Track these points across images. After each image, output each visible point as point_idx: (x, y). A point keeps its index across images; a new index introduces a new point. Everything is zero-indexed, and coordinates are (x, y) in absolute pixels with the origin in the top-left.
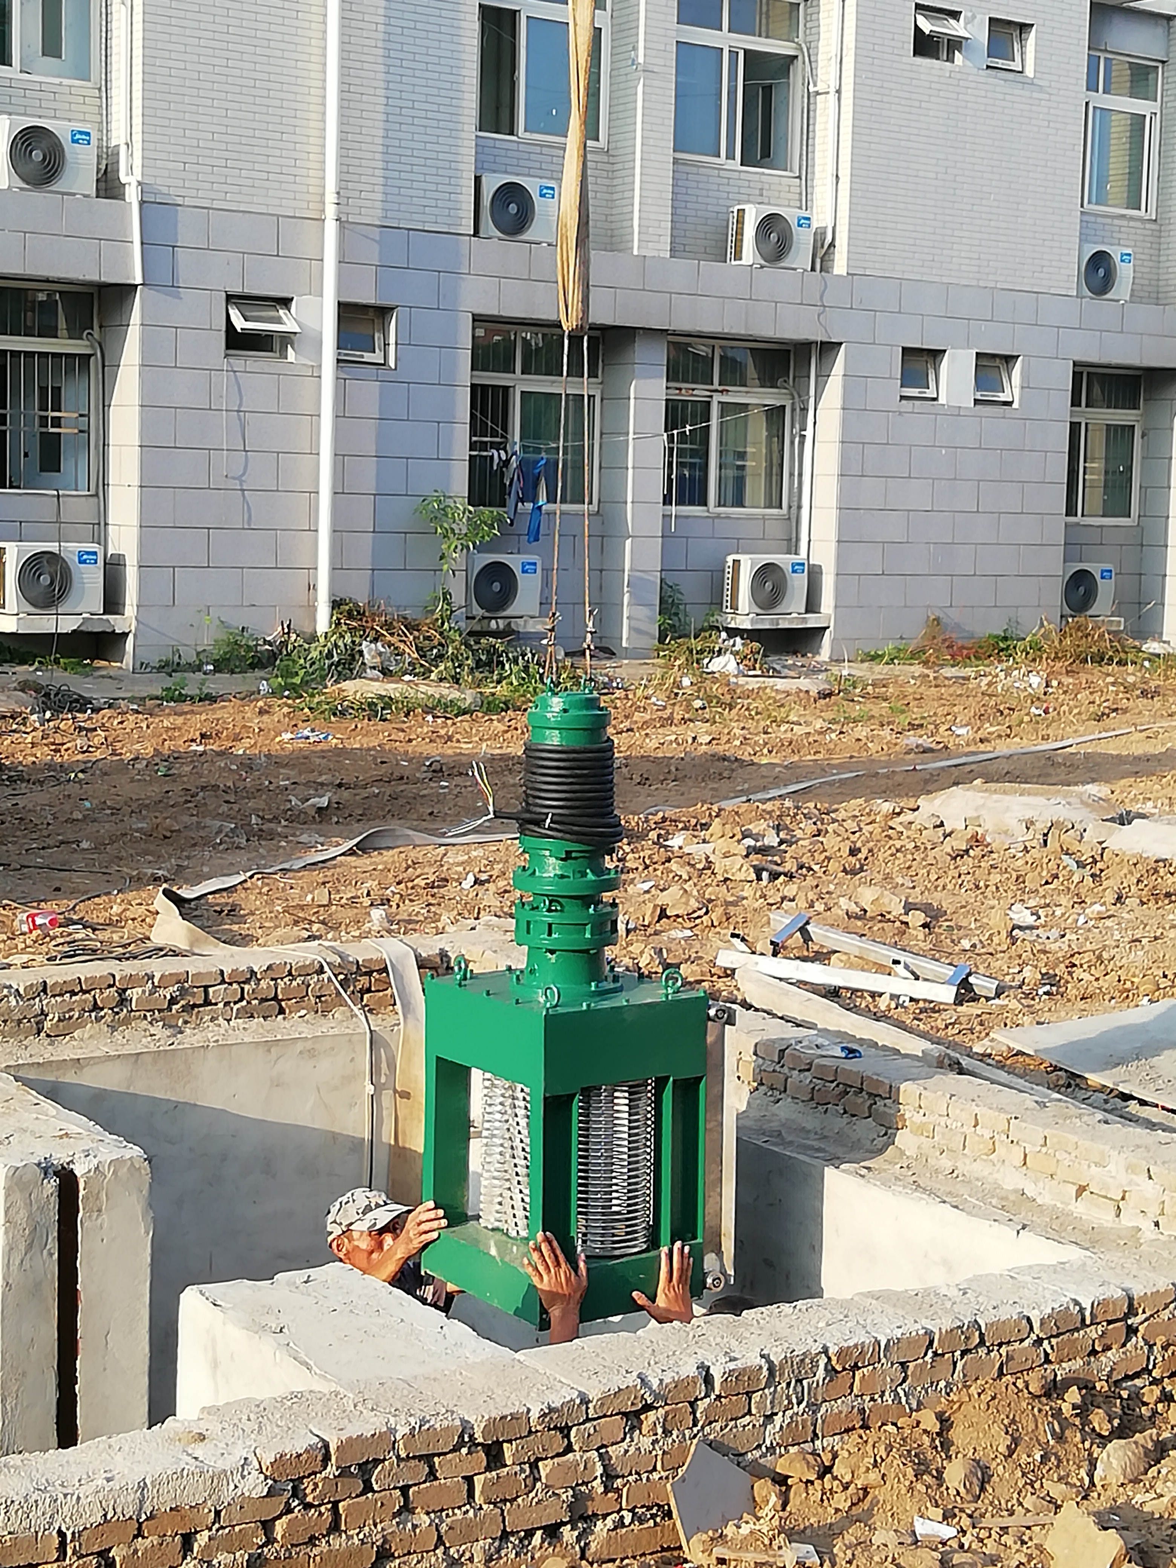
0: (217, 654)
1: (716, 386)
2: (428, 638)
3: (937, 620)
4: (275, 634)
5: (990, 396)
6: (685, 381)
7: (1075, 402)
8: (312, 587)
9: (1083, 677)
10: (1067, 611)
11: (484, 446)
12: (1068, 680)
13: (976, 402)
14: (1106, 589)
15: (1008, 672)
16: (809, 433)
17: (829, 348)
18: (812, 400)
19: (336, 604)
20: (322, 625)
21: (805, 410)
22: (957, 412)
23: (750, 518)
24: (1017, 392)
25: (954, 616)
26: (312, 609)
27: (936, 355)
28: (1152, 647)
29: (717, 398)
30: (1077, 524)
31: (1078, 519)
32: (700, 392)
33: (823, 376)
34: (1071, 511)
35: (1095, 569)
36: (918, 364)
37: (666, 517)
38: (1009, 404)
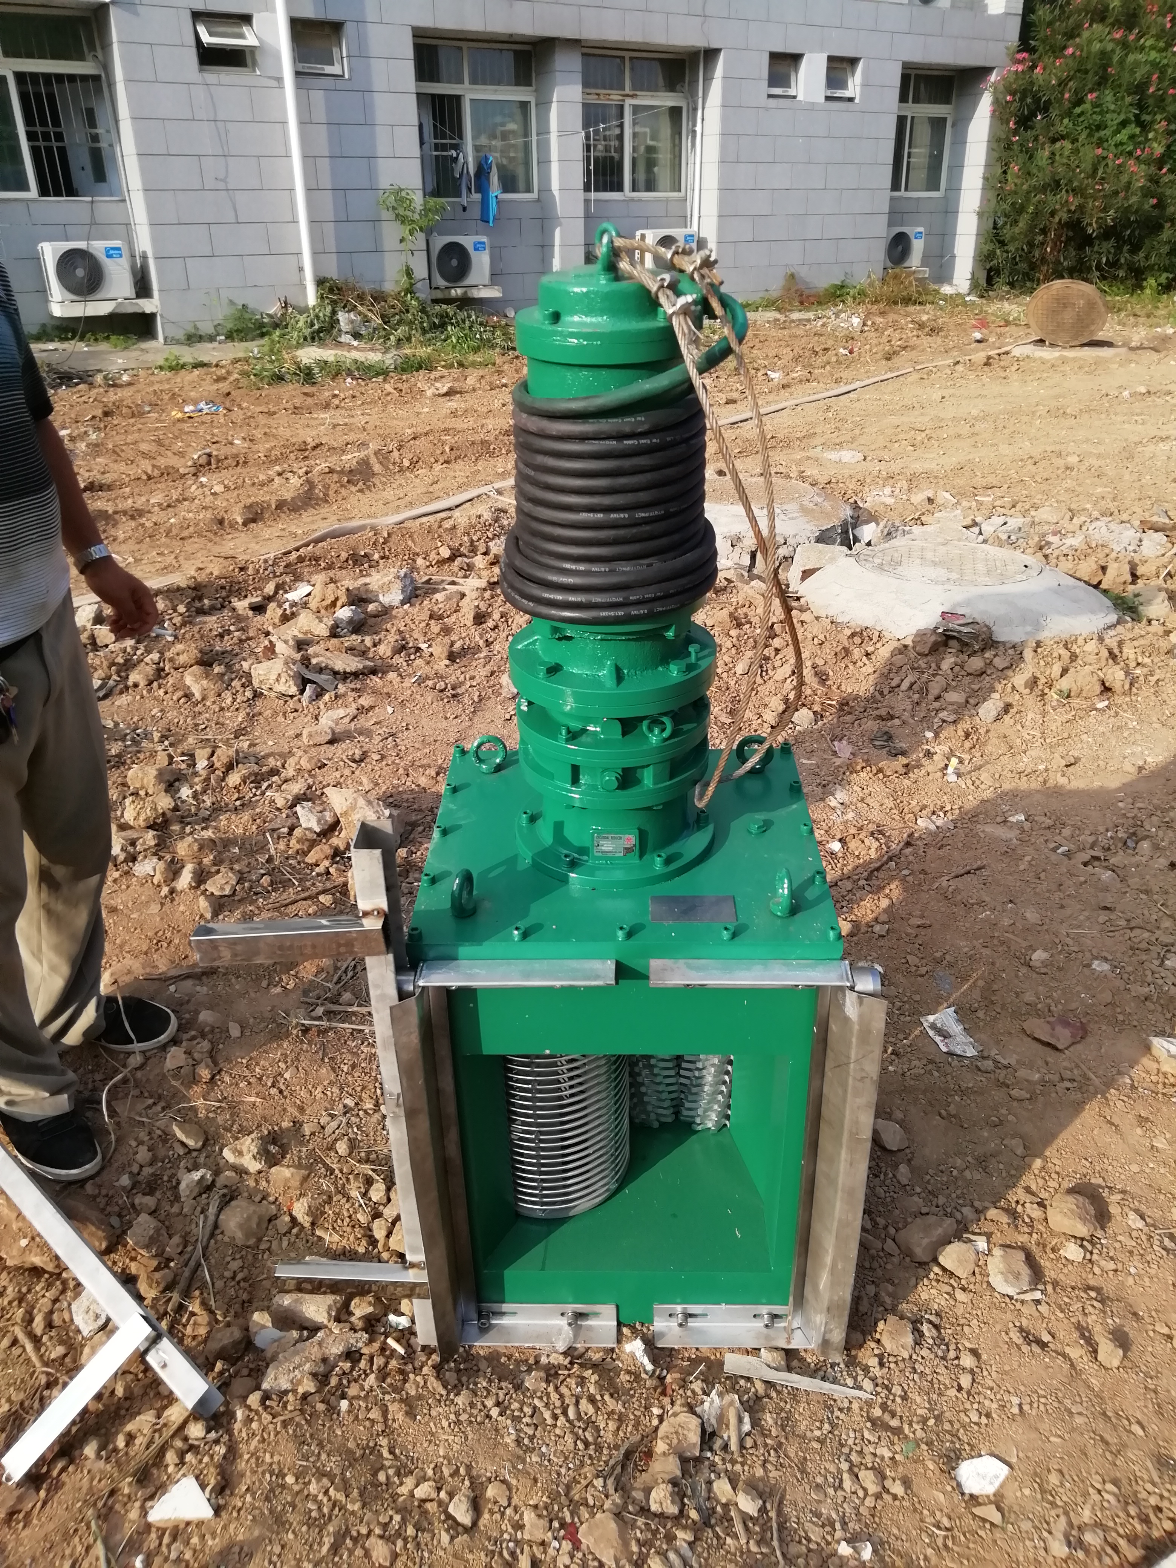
0: (230, 325)
1: (628, 90)
2: (393, 307)
3: (792, 276)
4: (274, 309)
5: (839, 93)
6: (604, 88)
7: (903, 98)
8: (301, 269)
9: (891, 317)
10: (889, 264)
11: (444, 148)
12: (879, 320)
13: (828, 98)
14: (918, 246)
15: (837, 315)
16: (698, 129)
17: (711, 54)
18: (700, 101)
19: (320, 282)
20: (312, 299)
21: (695, 109)
22: (811, 107)
23: (658, 200)
24: (858, 89)
25: (803, 272)
26: (303, 287)
27: (795, 58)
28: (947, 290)
29: (628, 101)
30: (901, 198)
31: (902, 193)
32: (615, 97)
33: (708, 79)
34: (895, 186)
35: (910, 230)
36: (781, 68)
37: (587, 202)
38: (851, 100)
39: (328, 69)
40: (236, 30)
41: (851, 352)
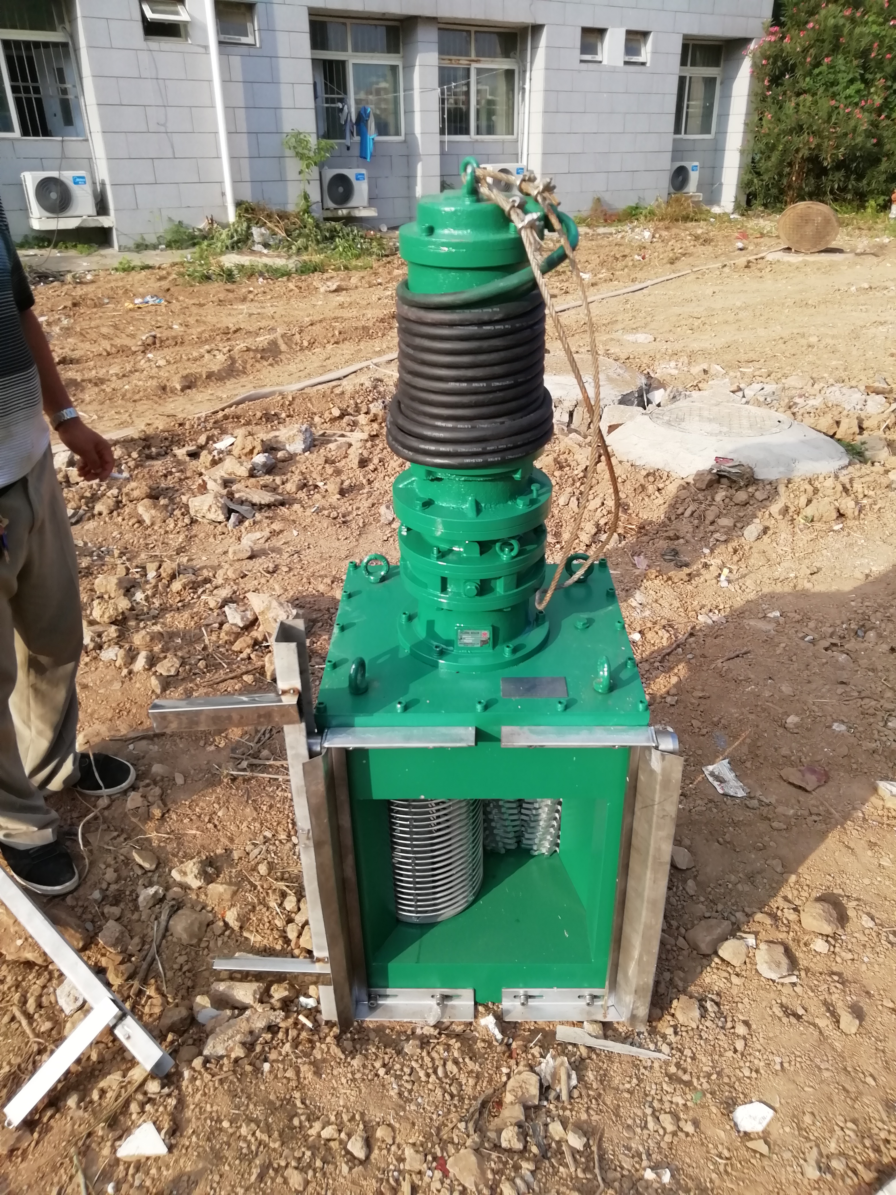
0: (169, 237)
1: (473, 57)
2: (294, 223)
3: (599, 200)
4: (203, 225)
5: (634, 59)
6: (455, 55)
7: (683, 63)
8: (223, 194)
9: (674, 231)
10: (672, 190)
11: (333, 101)
12: (665, 233)
13: (626, 63)
14: (694, 177)
15: (633, 230)
16: (527, 86)
17: (537, 29)
18: (528, 65)
19: (238, 204)
20: (231, 216)
21: (525, 71)
22: (613, 70)
23: (495, 142)
24: (649, 55)
25: (607, 197)
26: (224, 207)
27: (601, 32)
28: (716, 210)
29: (474, 66)
30: (682, 139)
31: (682, 136)
32: (463, 62)
33: (534, 48)
34: (677, 131)
35: (688, 165)
36: (591, 39)
37: (442, 143)
38: (643, 64)
39: (244, 40)
40: (172, 8)
41: (644, 258)
